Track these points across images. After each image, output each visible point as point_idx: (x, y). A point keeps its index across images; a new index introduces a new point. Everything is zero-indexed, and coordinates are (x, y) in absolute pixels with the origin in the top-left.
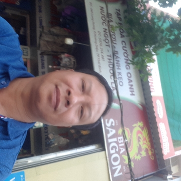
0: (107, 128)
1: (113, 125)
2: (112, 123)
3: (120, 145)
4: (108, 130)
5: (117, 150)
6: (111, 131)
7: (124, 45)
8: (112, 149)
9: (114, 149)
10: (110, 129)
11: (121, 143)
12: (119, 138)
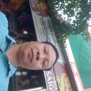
0: (47, 76)
1: (50, 74)
2: (50, 73)
3: (55, 85)
4: (48, 77)
5: (53, 88)
6: (49, 78)
7: (53, 35)
8: (50, 88)
9: (51, 88)
10: (49, 77)
11: (55, 84)
12: (54, 82)
